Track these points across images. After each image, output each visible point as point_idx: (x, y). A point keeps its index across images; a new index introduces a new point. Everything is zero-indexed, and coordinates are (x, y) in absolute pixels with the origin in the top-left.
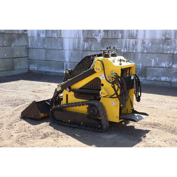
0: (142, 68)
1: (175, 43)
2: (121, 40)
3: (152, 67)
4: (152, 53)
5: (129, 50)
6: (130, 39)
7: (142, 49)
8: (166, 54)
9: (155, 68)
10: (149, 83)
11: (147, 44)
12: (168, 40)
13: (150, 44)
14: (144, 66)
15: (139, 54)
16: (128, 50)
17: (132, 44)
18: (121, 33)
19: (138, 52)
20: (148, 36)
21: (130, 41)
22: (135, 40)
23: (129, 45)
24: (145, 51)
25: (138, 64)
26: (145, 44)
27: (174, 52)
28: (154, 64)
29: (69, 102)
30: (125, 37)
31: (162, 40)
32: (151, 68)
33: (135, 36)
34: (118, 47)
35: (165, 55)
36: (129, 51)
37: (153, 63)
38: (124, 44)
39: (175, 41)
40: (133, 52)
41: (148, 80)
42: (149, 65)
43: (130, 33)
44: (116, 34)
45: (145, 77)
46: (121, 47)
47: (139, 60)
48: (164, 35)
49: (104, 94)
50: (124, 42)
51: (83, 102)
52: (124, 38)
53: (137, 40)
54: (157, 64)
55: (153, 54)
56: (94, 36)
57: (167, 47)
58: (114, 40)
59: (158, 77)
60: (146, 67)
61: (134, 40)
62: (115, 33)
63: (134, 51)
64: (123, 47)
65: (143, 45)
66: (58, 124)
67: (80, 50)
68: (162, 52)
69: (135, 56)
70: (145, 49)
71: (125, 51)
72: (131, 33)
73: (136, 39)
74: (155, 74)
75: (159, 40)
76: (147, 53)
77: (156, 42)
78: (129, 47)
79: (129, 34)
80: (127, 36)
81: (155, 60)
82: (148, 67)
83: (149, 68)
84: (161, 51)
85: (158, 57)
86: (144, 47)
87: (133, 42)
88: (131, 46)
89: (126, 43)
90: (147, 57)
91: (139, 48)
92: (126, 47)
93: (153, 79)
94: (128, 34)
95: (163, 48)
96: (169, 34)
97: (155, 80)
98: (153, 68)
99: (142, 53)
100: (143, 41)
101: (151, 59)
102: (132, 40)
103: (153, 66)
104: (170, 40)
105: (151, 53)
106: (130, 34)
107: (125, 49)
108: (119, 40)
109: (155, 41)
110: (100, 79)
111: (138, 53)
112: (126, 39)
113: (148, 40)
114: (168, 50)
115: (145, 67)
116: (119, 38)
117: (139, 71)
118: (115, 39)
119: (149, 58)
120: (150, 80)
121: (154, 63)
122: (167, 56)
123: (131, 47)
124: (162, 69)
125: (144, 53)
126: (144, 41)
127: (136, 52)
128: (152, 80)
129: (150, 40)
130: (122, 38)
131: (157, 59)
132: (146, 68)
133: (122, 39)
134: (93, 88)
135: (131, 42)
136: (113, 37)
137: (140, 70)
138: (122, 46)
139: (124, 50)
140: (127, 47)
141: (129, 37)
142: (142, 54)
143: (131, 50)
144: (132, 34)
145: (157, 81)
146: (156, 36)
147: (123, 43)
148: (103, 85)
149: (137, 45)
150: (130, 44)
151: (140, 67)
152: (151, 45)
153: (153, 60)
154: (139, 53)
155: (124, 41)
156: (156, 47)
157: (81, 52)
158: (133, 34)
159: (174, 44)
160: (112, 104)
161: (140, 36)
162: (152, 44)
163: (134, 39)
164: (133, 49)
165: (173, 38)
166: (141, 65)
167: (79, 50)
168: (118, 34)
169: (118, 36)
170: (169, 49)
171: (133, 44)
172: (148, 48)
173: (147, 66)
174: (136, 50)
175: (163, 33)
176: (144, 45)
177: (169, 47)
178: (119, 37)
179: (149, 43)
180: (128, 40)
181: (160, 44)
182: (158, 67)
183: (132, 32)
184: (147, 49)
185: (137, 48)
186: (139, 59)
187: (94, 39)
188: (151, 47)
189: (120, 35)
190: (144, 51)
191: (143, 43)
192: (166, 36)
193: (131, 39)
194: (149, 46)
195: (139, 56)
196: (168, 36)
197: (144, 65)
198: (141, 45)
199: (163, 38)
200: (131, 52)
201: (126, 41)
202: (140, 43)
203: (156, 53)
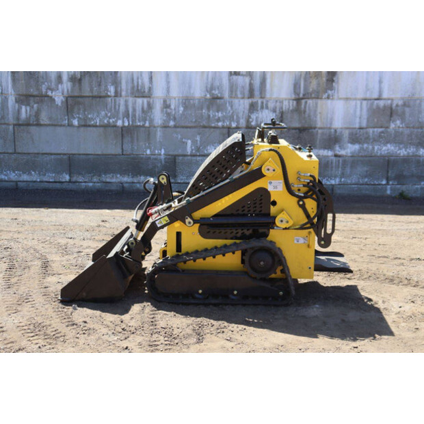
0: (165, 159)
1: (232, 107)
2: (115, 100)
3: (187, 155)
4: (187, 127)
5: (134, 121)
6: (136, 97)
7: (165, 118)
8: (215, 128)
9: (195, 158)
11: (175, 109)
12: (218, 101)
13: (182, 109)
14: (169, 155)
15: (159, 129)
16: (132, 122)
17: (140, 108)
18: (112, 85)
19: (156, 125)
20: (175, 93)
21: (135, 102)
22: (148, 99)
23: (134, 110)
24: (172, 123)
25: (157, 152)
26: (171, 109)
27: (230, 123)
28: (192, 150)
30: (124, 93)
31: (206, 99)
32: (186, 158)
33: (147, 90)
34: (109, 114)
35: (212, 130)
36: (134, 124)
37: (189, 147)
38: (122, 108)
39: (232, 102)
40: (143, 126)
41: (179, 183)
42: (180, 152)
43: (136, 84)
44: (103, 87)
45: (174, 176)
46: (116, 115)
47: (160, 141)
48: (209, 89)
49: (287, 222)
50: (121, 105)
52: (121, 96)
53: (151, 100)
54: (198, 149)
55: (188, 129)
56: (44, 90)
57: (217, 114)
58: (98, 99)
60: (175, 157)
61: (145, 100)
62: (100, 85)
63: (147, 124)
64: (121, 116)
65: (166, 111)
67: (8, 124)
68: (206, 125)
69: (149, 134)
70: (170, 119)
71: (126, 124)
72: (138, 85)
73: (149, 97)
75: (199, 100)
76: (175, 127)
77: (194, 104)
78: (134, 116)
79: (133, 88)
80: (129, 91)
81: (194, 142)
82: (179, 156)
83: (181, 158)
84: (204, 123)
85: (199, 134)
86: (168, 114)
87: (143, 103)
88: (138, 113)
89: (127, 106)
90: (175, 135)
91: (158, 117)
92: (127, 115)
94: (129, 88)
95: (209, 116)
96: (218, 88)
98: (189, 158)
99: (165, 127)
100: (165, 101)
101: (184, 140)
102: (139, 101)
103: (189, 153)
104: (222, 101)
105: (183, 127)
106: (136, 89)
107: (125, 119)
108: (110, 99)
109: (191, 101)
111: (155, 127)
112: (127, 98)
113: (177, 99)
114: (218, 120)
115: (172, 156)
116: (109, 96)
117: (159, 165)
118: (100, 97)
119: (180, 137)
120: (184, 183)
121: (191, 147)
122: (218, 131)
123: (139, 115)
125: (169, 127)
126: (168, 103)
127: (152, 126)
129: (181, 101)
130: (117, 94)
131: (198, 138)
132: (175, 159)
133: (117, 99)
135: (137, 105)
136: (95, 94)
137: (161, 162)
138: (118, 112)
139: (123, 122)
140: (130, 116)
141: (132, 93)
142: (164, 129)
143: (140, 121)
144: (139, 88)
146: (192, 92)
147: (119, 106)
148: (274, 203)
149: (153, 111)
150: (137, 108)
151: (163, 157)
152: (184, 111)
153: (189, 142)
154: (158, 127)
155: (122, 101)
156: (193, 115)
157: (11, 127)
158: (143, 87)
159: (229, 108)
161: (159, 92)
162: (186, 108)
163: (143, 97)
164: (145, 120)
165: (226, 95)
166: (163, 152)
167: (5, 124)
168: (106, 86)
169: (108, 91)
170: (221, 119)
171: (143, 108)
172: (176, 116)
173: (176, 153)
174: (151, 121)
175: (207, 87)
176: (169, 110)
177: (220, 115)
178: (109, 93)
179: (178, 107)
180: (131, 100)
181: (202, 109)
182: (199, 156)
183: (140, 83)
184: (175, 119)
185: (152, 117)
186: (158, 140)
187: (46, 98)
188: (183, 114)
189: (112, 90)
190: (169, 122)
191: (166, 106)
192: (213, 92)
193: (138, 97)
194: (178, 112)
195: (159, 133)
196: (217, 92)
197: (171, 153)
198: (162, 111)
199: (208, 96)
200: (140, 126)
201: (126, 101)
202: (158, 106)
203: (195, 127)
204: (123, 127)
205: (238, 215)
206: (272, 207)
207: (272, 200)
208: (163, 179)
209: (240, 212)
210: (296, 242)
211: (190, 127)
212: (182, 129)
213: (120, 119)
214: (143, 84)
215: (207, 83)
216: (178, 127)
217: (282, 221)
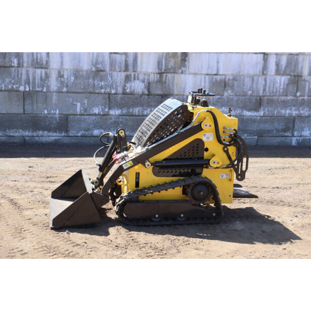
0: (59, 117)
1: (112, 78)
2: (18, 70)
3: (77, 115)
4: (77, 93)
5: (34, 86)
6: (35, 68)
7: (59, 85)
8: (98, 93)
9: (83, 117)
10: (74, 140)
11: (67, 78)
12: (101, 73)
13: (73, 78)
14: (63, 114)
15: (54, 94)
16: (32, 88)
17: (39, 76)
18: (16, 57)
19: (52, 91)
20: (68, 65)
21: (35, 72)
22: (46, 70)
23: (34, 78)
24: (65, 90)
25: (52, 111)
26: (64, 78)
27: (111, 90)
28: (81, 110)
30: (25, 65)
31: (92, 71)
32: (76, 117)
33: (44, 63)
34: (13, 81)
35: (97, 95)
36: (34, 90)
37: (79, 109)
38: (24, 77)
39: (112, 74)
40: (42, 91)
41: (72, 136)
42: (71, 112)
43: (35, 58)
44: (7, 59)
45: (67, 131)
46: (19, 82)
47: (55, 103)
48: (94, 64)
49: (218, 163)
50: (23, 74)
52: (23, 67)
53: (48, 71)
54: (86, 110)
55: (78, 94)
57: (100, 83)
58: (3, 69)
59: (87, 130)
60: (67, 116)
61: (43, 71)
62: (5, 57)
63: (45, 90)
64: (23, 83)
65: (60, 80)
68: (92, 91)
69: (46, 98)
70: (63, 86)
71: (28, 89)
72: (37, 58)
73: (47, 68)
74: (83, 125)
75: (87, 71)
76: (67, 92)
77: (83, 75)
78: (34, 83)
79: (33, 61)
81: (82, 104)
82: (70, 115)
83: (72, 117)
84: (91, 90)
85: (87, 98)
86: (62, 83)
87: (41, 73)
88: (38, 80)
89: (28, 75)
90: (67, 99)
91: (54, 84)
92: (28, 82)
93: (79, 135)
94: (30, 61)
95: (94, 84)
96: (101, 63)
97: (82, 136)
98: (79, 116)
99: (59, 92)
100: (59, 72)
101: (74, 103)
102: (39, 71)
103: (78, 113)
104: (105, 73)
105: (74, 93)
106: (35, 60)
107: (27, 85)
108: (13, 69)
109: (81, 73)
110: (203, 140)
111: (51, 92)
112: (28, 69)
113: (69, 70)
114: (102, 88)
115: (65, 115)
116: (13, 67)
117: (54, 122)
118: (5, 67)
119: (71, 100)
120: (74, 136)
121: (81, 108)
122: (101, 97)
123: (38, 83)
124: (94, 117)
125: (62, 92)
126: (62, 73)
127: (49, 91)
128: (78, 136)
129: (72, 72)
130: (20, 65)
131: (86, 101)
132: (67, 118)
133: (20, 69)
134: (190, 157)
135: (37, 75)
137: (56, 120)
138: (20, 80)
139: (25, 88)
140: (31, 83)
141: (32, 65)
142: (58, 94)
143: (39, 88)
144: (38, 61)
145: (86, 136)
146: (81, 65)
147: (21, 75)
148: (207, 150)
149: (50, 79)
150: (37, 77)
151: (57, 116)
152: (75, 80)
153: (79, 104)
154: (54, 92)
155: (24, 71)
156: (82, 83)
158: (41, 59)
159: (110, 79)
161: (54, 65)
162: (76, 77)
163: (42, 68)
164: (43, 87)
165: (108, 69)
166: (58, 112)
168: (10, 58)
169: (12, 62)
170: (104, 87)
171: (41, 77)
172: (69, 84)
173: (68, 113)
174: (48, 87)
175: (92, 62)
176: (62, 79)
177: (103, 83)
178: (13, 64)
179: (70, 77)
180: (31, 70)
181: (89, 79)
182: (86, 115)
183: (39, 57)
184: (67, 86)
185: (49, 84)
186: (54, 103)
188: (74, 82)
189: (15, 61)
190: (62, 89)
191: (60, 75)
192: (98, 66)
193: (38, 68)
194: (70, 80)
195: (55, 97)
196: (100, 66)
197: (64, 113)
198: (57, 80)
199: (94, 69)
200: (39, 91)
201: (27, 71)
202: (54, 76)
203: (83, 93)
204: (24, 92)
205: (182, 159)
206: (205, 152)
207: (205, 147)
208: (122, 133)
209: (183, 157)
210: (221, 177)
211: (79, 93)
212: (73, 94)
213: (22, 85)
214: (41, 57)
215: (93, 59)
216: (70, 93)
217: (214, 163)
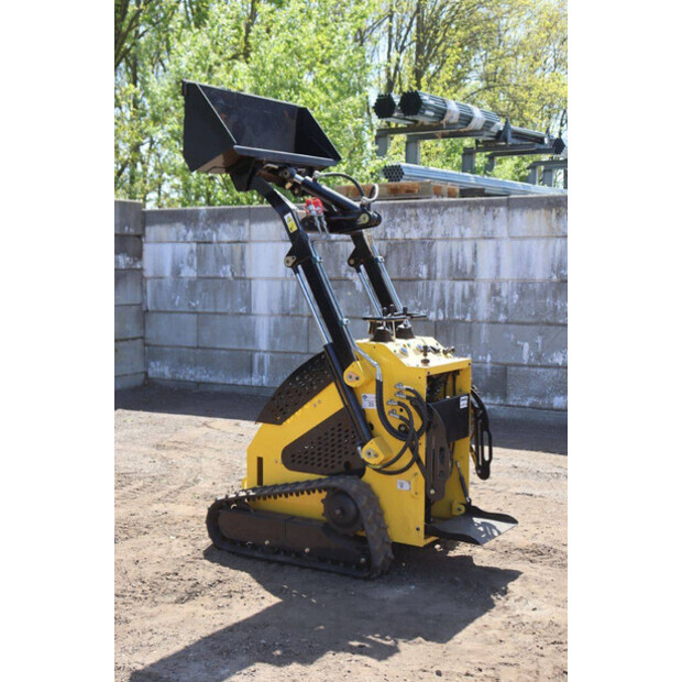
0: (492, 369)
2: (427, 284)
3: (523, 366)
4: (523, 324)
5: (451, 313)
6: (454, 279)
7: (492, 310)
8: (563, 325)
9: (534, 370)
10: (517, 415)
11: (507, 297)
13: (516, 296)
14: (498, 364)
15: (484, 325)
16: (449, 314)
17: (460, 294)
18: (424, 263)
19: (480, 319)
20: (507, 273)
21: (454, 287)
22: (471, 283)
23: (452, 298)
24: (502, 318)
25: (480, 358)
26: (501, 297)
28: (530, 357)
29: (267, 481)
30: (439, 275)
31: (552, 283)
32: (521, 369)
33: (469, 270)
34: (420, 304)
35: (560, 328)
36: (451, 318)
37: (526, 354)
38: (436, 296)
40: (463, 321)
41: (513, 406)
42: (512, 360)
43: (455, 262)
44: (413, 267)
45: (505, 395)
46: (428, 305)
47: (485, 343)
48: (555, 268)
49: (376, 456)
50: (435, 291)
51: (309, 482)
52: (435, 279)
53: (475, 284)
54: (539, 357)
55: (525, 327)
56: (343, 272)
58: (406, 283)
59: (541, 396)
60: (505, 367)
61: (467, 284)
62: (409, 264)
63: (468, 319)
64: (434, 306)
65: (495, 299)
66: (233, 553)
67: (302, 316)
68: (552, 321)
69: (471, 332)
70: (499, 311)
71: (441, 317)
72: (457, 263)
73: (473, 280)
74: (535, 386)
75: (541, 283)
76: (507, 322)
77: (534, 291)
78: (452, 306)
79: (451, 267)
80: (446, 272)
81: (533, 346)
82: (511, 365)
83: (514, 369)
84: (549, 318)
85: (541, 334)
86: (498, 305)
87: (464, 288)
88: (457, 302)
89: (442, 292)
90: (507, 335)
91: (483, 308)
92: (442, 305)
93: (527, 404)
94: (446, 267)
95: (556, 307)
97: (533, 407)
98: (526, 369)
99: (493, 322)
100: (493, 286)
101: (519, 343)
102: (459, 285)
103: (526, 363)
105: (518, 323)
106: (455, 267)
107: (440, 312)
108: (420, 283)
109: (530, 286)
111: (479, 323)
112: (443, 281)
113: (510, 283)
115: (502, 364)
116: (420, 279)
117: (483, 377)
118: (410, 280)
119: (512, 338)
120: (518, 406)
121: (529, 353)
123: (458, 306)
124: (555, 372)
125: (497, 322)
126: (497, 288)
127: (474, 320)
128: (524, 407)
129: (515, 284)
130: (431, 276)
131: (539, 340)
132: (506, 370)
133: (431, 283)
135: (456, 291)
136: (403, 276)
137: (486, 373)
138: (431, 300)
139: (437, 314)
140: (447, 306)
141: (450, 275)
142: (491, 325)
143: (459, 315)
144: (459, 267)
145: (540, 409)
146: (531, 273)
149: (477, 299)
150: (456, 296)
151: (488, 366)
152: (520, 299)
153: (526, 345)
154: (483, 322)
155: (436, 286)
156: (532, 305)
157: (305, 320)
158: (464, 265)
160: (402, 486)
161: (485, 273)
162: (522, 295)
163: (465, 280)
164: (465, 313)
166: (489, 358)
167: (298, 316)
168: (417, 265)
169: (419, 271)
171: (463, 296)
172: (509, 308)
173: (507, 361)
174: (474, 313)
175: (552, 265)
176: (498, 299)
178: (420, 275)
179: (512, 293)
180: (448, 283)
181: (545, 297)
182: (542, 367)
183: (460, 261)
184: (506, 311)
185: (475, 308)
186: (483, 341)
187: (345, 283)
188: (518, 305)
189: (424, 269)
190: (497, 316)
191: (495, 292)
193: (458, 280)
194: (512, 300)
195: (484, 331)
197: (501, 361)
198: (489, 299)
199: (555, 277)
200: (458, 320)
201: (442, 286)
202: (484, 293)
203: (536, 324)
204: (437, 323)
211: (528, 324)
212: (517, 327)
213: (432, 310)
214: (464, 261)
215: (553, 260)
216: (511, 323)
217: (369, 454)
